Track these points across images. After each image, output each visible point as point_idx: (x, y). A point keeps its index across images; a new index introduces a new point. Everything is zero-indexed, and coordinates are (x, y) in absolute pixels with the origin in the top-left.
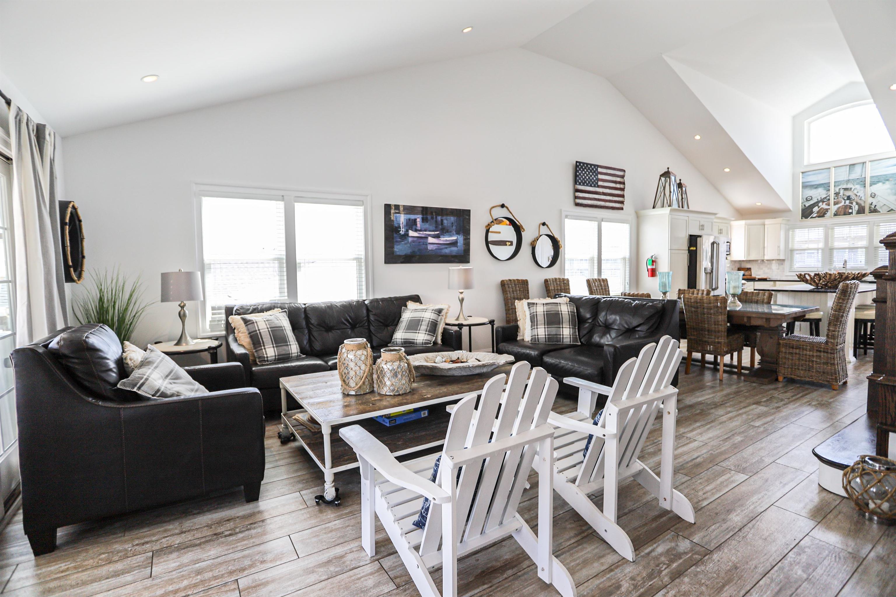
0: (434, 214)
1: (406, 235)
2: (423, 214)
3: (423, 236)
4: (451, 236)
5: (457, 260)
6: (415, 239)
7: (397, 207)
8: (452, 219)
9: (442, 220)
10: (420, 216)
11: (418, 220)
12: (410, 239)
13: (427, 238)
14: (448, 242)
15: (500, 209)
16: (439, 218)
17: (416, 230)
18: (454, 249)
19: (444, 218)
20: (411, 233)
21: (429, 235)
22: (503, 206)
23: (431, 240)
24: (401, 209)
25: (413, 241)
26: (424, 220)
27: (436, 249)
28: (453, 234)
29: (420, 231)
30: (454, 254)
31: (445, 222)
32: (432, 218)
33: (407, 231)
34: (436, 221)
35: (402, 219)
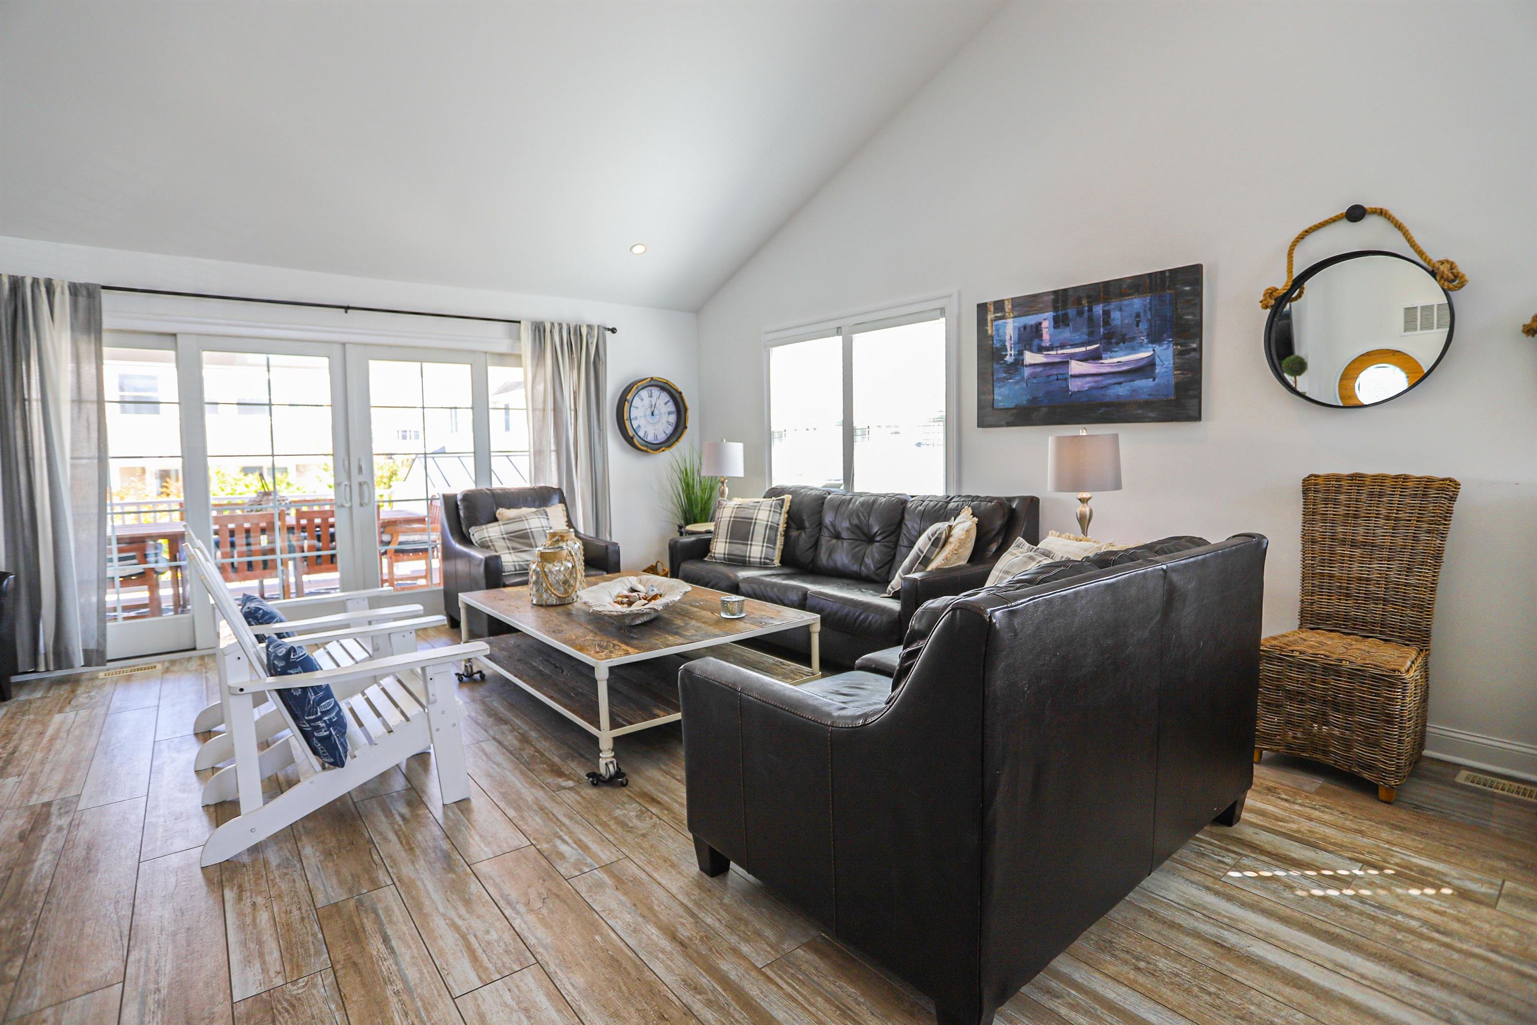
0: (1084, 302)
1: (1018, 363)
2: (1056, 309)
3: (1057, 360)
4: (1134, 350)
5: (1151, 415)
6: (1039, 369)
7: (999, 305)
8: (1137, 303)
9: (1106, 313)
10: (1050, 315)
11: (1045, 324)
12: (1027, 372)
13: (1067, 362)
14: (1125, 368)
15: (1345, 225)
16: (1098, 309)
17: (1040, 350)
18: (1144, 384)
19: (1113, 305)
20: (1030, 358)
21: (1073, 356)
22: (1356, 214)
23: (1076, 367)
24: (1008, 306)
25: (1034, 376)
26: (1059, 322)
27: (1091, 389)
28: (1141, 345)
29: (1050, 348)
30: (1144, 397)
31: (1116, 315)
32: (1080, 313)
33: (1020, 353)
34: (1090, 319)
35: (1010, 328)
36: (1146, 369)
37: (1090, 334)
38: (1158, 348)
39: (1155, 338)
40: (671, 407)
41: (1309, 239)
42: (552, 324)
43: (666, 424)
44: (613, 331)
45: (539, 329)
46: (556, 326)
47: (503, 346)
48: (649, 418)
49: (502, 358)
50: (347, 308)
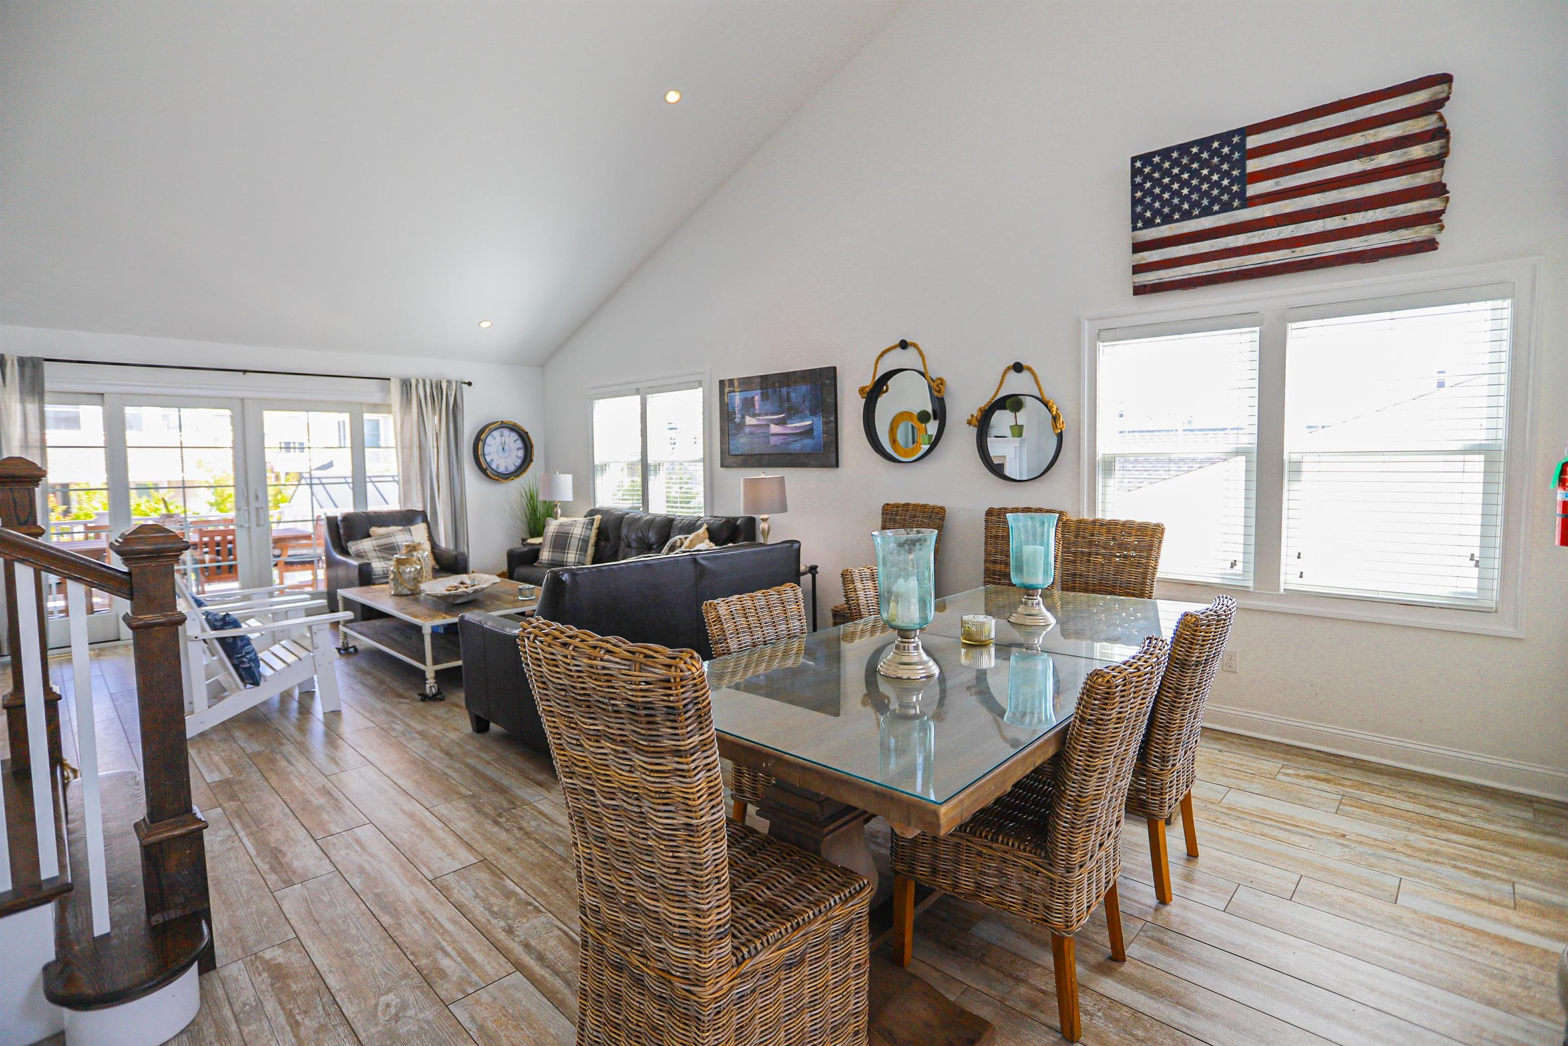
0: (777, 385)
1: (742, 424)
2: (762, 389)
3: (763, 423)
4: (803, 419)
5: (813, 462)
6: (753, 429)
7: (731, 381)
8: (804, 389)
9: (788, 393)
10: (759, 391)
11: (757, 398)
12: (747, 430)
13: (768, 425)
14: (799, 431)
15: (899, 350)
16: (784, 390)
17: (754, 415)
18: (808, 442)
19: (791, 389)
20: (750, 421)
21: (772, 421)
22: (904, 345)
23: (774, 429)
24: (736, 384)
25: (751, 433)
26: (764, 397)
27: (782, 444)
28: (806, 417)
29: (759, 415)
31: (793, 395)
32: (775, 392)
33: (743, 417)
34: (780, 396)
35: (737, 399)
36: (808, 432)
37: (780, 407)
38: (815, 419)
39: (813, 413)
40: (519, 444)
41: (887, 356)
42: (417, 380)
43: (515, 458)
44: (470, 384)
45: (406, 385)
46: (421, 382)
47: (376, 398)
48: (501, 453)
49: (375, 408)
50: (245, 371)
